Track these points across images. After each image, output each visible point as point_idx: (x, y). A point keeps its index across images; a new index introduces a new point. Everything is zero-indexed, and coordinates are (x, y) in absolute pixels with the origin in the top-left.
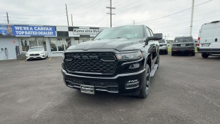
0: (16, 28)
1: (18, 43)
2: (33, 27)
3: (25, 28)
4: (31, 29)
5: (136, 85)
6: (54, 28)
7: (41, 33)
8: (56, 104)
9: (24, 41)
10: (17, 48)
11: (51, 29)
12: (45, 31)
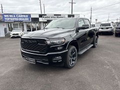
0: (5, 16)
1: (6, 26)
2: (16, 15)
3: (10, 16)
4: (14, 16)
5: (59, 60)
6: (29, 15)
7: (20, 19)
8: (16, 68)
9: (10, 25)
10: (5, 30)
11: (27, 16)
12: (23, 18)
